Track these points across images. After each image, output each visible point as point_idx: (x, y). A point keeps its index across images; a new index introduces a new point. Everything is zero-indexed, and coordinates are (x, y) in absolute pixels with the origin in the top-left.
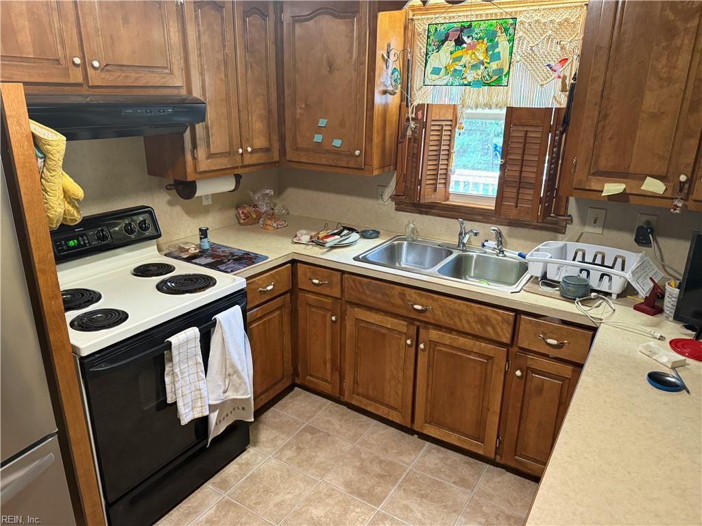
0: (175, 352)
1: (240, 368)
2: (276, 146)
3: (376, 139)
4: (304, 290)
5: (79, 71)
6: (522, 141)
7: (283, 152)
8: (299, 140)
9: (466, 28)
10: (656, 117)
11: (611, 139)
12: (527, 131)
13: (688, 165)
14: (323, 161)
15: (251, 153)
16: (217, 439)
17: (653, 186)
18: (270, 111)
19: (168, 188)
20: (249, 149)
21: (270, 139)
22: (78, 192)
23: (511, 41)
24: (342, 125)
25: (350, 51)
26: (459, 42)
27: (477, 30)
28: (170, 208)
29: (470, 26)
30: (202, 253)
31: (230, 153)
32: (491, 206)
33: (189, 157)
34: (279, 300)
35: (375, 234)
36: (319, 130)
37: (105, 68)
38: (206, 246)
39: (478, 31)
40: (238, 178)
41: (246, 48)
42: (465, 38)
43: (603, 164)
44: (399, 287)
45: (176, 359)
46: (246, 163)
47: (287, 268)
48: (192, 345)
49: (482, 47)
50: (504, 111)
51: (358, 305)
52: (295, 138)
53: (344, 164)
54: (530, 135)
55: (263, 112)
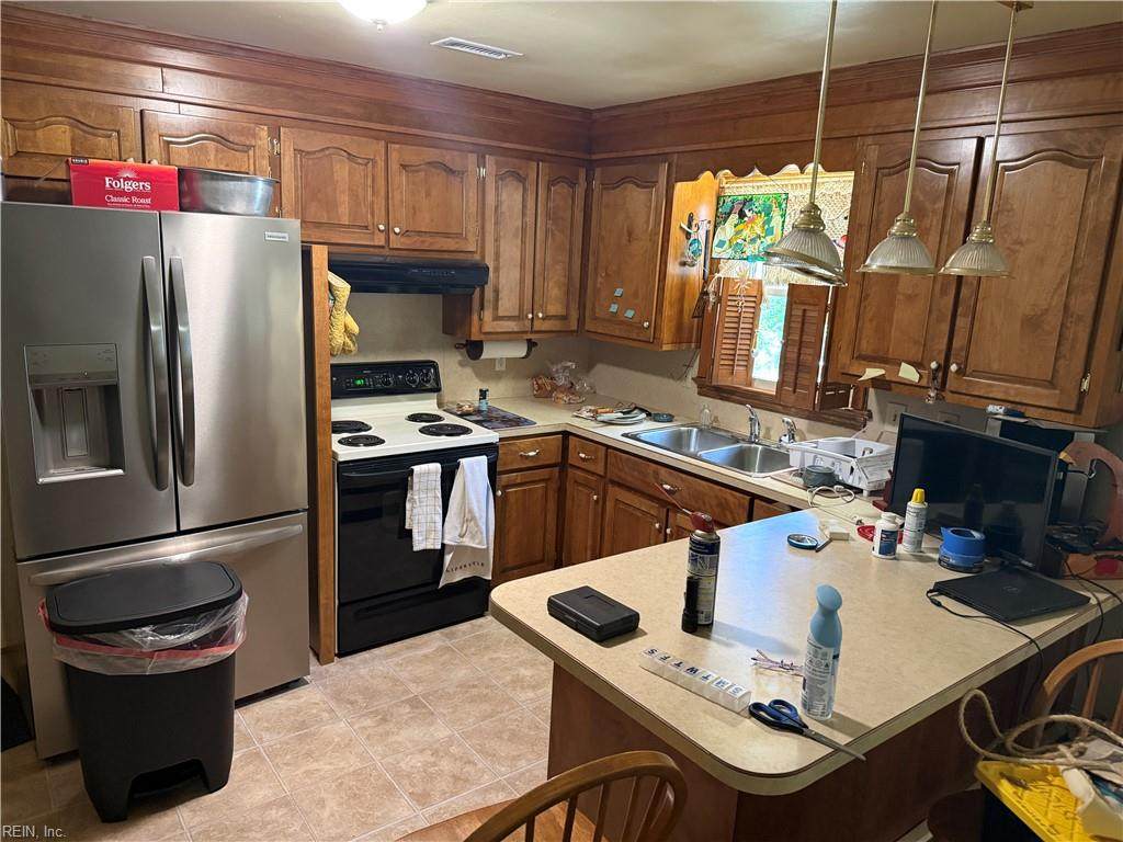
0: (416, 479)
1: (477, 515)
2: (574, 315)
3: (668, 311)
4: (574, 466)
5: (382, 236)
6: (800, 320)
7: (581, 321)
8: (597, 310)
9: (747, 201)
10: (910, 298)
11: (871, 320)
12: (805, 310)
13: (940, 352)
14: (617, 333)
15: (543, 319)
16: (450, 587)
17: (908, 373)
18: (570, 278)
19: (458, 347)
20: (540, 315)
21: (568, 307)
22: (355, 328)
23: (783, 216)
24: (636, 295)
25: (647, 222)
26: (742, 215)
27: (757, 204)
28: (460, 368)
29: (751, 200)
30: (478, 412)
31: (519, 318)
32: (772, 391)
33: (475, 317)
34: (544, 473)
35: (670, 419)
36: (615, 300)
37: (405, 234)
38: (484, 408)
39: (757, 206)
40: (531, 344)
41: (548, 215)
42: (747, 211)
43: (866, 347)
44: (654, 465)
45: (416, 487)
46: (535, 328)
47: (558, 439)
48: (432, 477)
49: (760, 221)
50: (786, 288)
51: (620, 485)
52: (593, 309)
53: (635, 336)
54: (808, 314)
55: (562, 279)
